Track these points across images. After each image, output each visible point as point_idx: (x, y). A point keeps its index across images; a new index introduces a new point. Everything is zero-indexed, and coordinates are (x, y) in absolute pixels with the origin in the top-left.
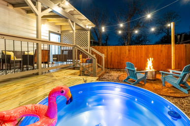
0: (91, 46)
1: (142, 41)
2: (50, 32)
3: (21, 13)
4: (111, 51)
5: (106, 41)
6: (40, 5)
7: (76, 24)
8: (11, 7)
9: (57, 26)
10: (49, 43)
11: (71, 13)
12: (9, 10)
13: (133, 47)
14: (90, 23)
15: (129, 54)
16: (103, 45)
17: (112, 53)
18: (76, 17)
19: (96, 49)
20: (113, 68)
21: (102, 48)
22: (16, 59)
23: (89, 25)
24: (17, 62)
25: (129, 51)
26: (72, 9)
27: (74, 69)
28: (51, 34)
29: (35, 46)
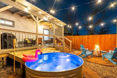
0: (64, 36)
2: (44, 29)
3: (32, 21)
4: (76, 39)
6: (38, 18)
8: (28, 19)
9: (47, 26)
10: (44, 35)
11: (53, 20)
12: (27, 20)
14: (63, 23)
17: (77, 40)
24: (29, 43)
25: (88, 38)
26: (53, 18)
27: (54, 47)
28: (44, 30)
29: (36, 36)
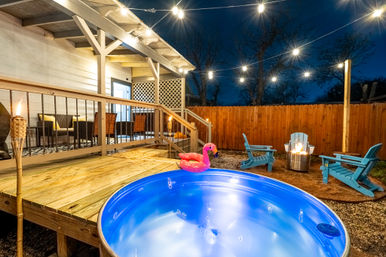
0: (186, 106)
1: (288, 96)
2: (114, 80)
3: (66, 48)
4: (224, 117)
5: (216, 96)
6: (103, 35)
7: (161, 66)
8: (50, 38)
9: (125, 69)
10: (112, 100)
11: (153, 46)
12: (47, 42)
13: (268, 109)
14: (186, 63)
15: (259, 122)
16: (208, 104)
17: (225, 120)
18: (161, 52)
19: (195, 112)
20: (228, 149)
21: (208, 111)
22: (59, 129)
23: (184, 67)
24: (61, 134)
25: (259, 116)
26: (156, 40)
27: (157, 147)
28: (115, 84)
